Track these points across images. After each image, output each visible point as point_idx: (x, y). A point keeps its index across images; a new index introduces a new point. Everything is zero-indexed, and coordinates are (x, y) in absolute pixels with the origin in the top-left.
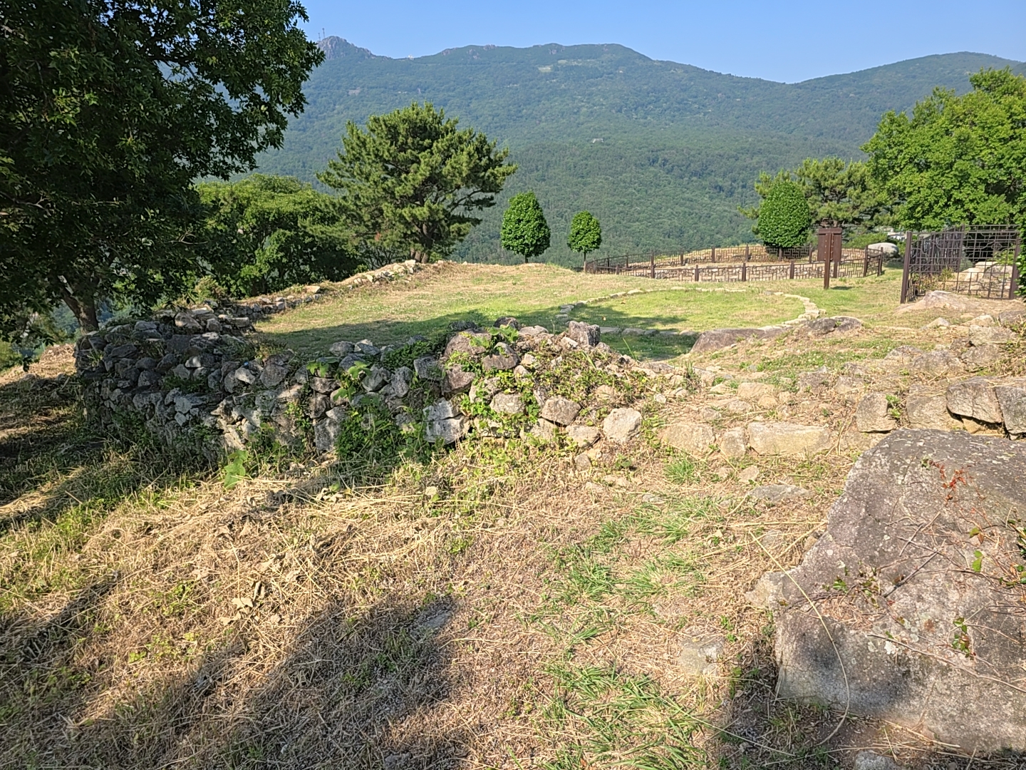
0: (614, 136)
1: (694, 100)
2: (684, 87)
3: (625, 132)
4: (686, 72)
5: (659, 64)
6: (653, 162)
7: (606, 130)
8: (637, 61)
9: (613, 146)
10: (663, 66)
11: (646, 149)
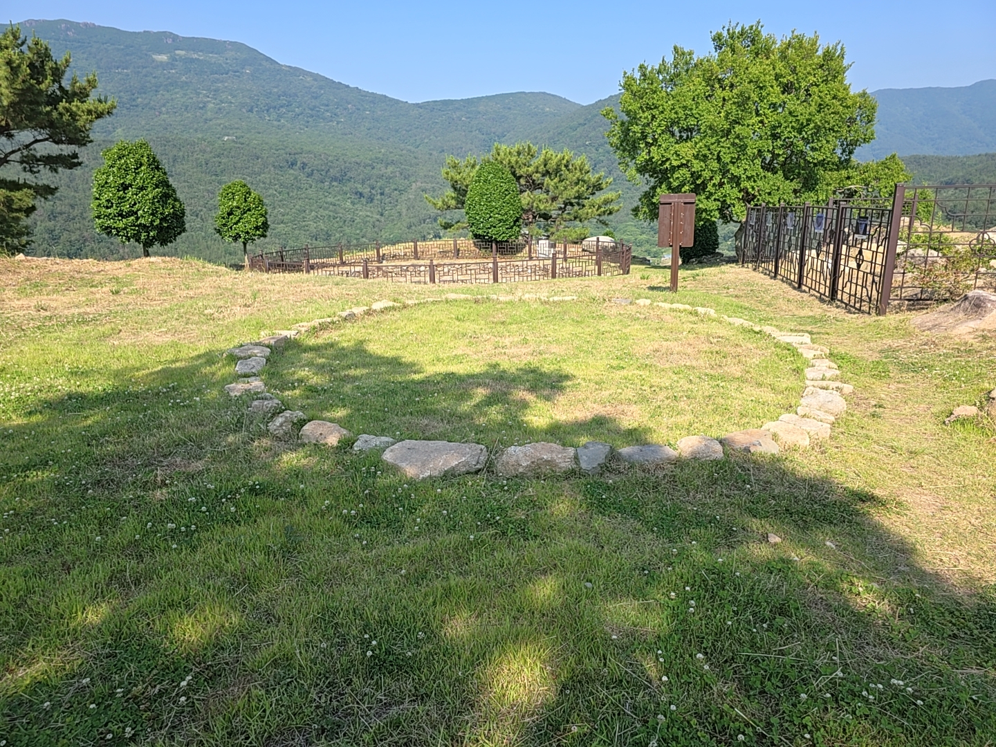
0: (248, 136)
1: (326, 108)
2: (315, 95)
3: (259, 133)
4: (315, 80)
5: (287, 69)
6: (292, 164)
7: (237, 128)
8: (264, 63)
9: (248, 145)
10: (291, 71)
11: (283, 152)
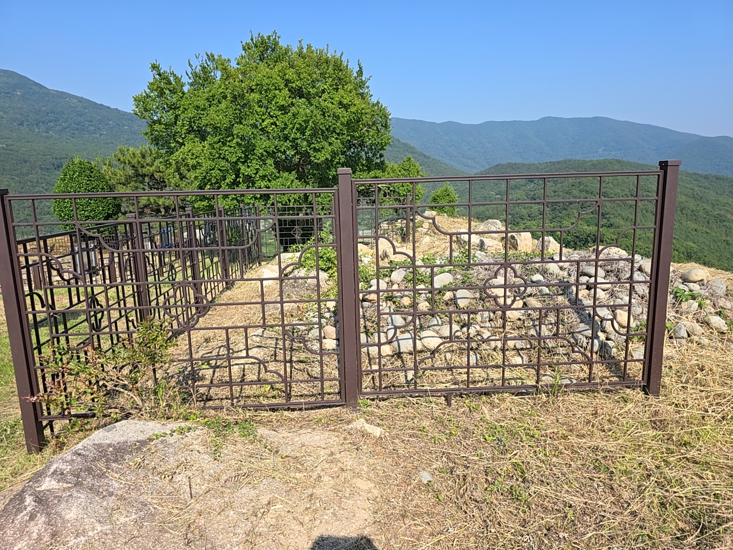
0: (18, 144)
1: (90, 123)
2: (80, 113)
3: (29, 142)
4: (80, 102)
5: (55, 92)
6: (58, 167)
7: (8, 138)
8: (34, 87)
9: (17, 151)
10: (59, 94)
11: (50, 157)
